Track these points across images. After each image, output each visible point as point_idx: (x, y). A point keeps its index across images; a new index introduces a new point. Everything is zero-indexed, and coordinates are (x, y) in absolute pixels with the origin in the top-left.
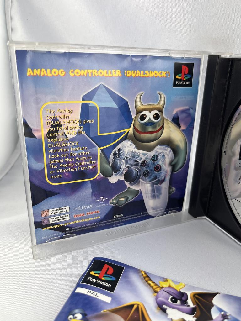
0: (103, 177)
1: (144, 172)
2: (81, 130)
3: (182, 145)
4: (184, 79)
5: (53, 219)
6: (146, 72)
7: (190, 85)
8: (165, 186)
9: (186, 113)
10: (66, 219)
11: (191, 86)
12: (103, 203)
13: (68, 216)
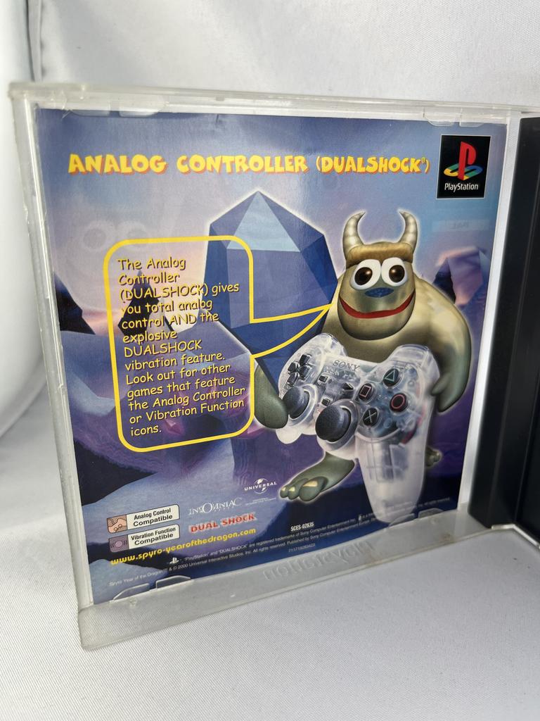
0: (261, 430)
1: (367, 414)
2: (206, 311)
3: (458, 344)
4: (466, 178)
5: (138, 537)
6: (370, 160)
7: (479, 193)
8: (416, 448)
9: (471, 263)
10: (171, 536)
11: (482, 195)
12: (263, 496)
13: (174, 529)
